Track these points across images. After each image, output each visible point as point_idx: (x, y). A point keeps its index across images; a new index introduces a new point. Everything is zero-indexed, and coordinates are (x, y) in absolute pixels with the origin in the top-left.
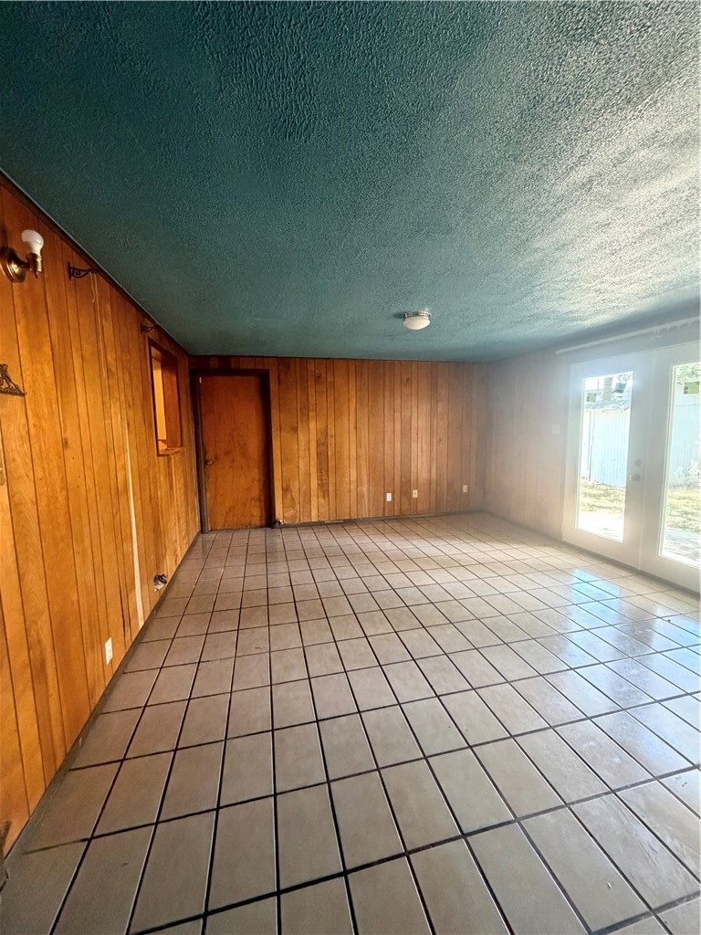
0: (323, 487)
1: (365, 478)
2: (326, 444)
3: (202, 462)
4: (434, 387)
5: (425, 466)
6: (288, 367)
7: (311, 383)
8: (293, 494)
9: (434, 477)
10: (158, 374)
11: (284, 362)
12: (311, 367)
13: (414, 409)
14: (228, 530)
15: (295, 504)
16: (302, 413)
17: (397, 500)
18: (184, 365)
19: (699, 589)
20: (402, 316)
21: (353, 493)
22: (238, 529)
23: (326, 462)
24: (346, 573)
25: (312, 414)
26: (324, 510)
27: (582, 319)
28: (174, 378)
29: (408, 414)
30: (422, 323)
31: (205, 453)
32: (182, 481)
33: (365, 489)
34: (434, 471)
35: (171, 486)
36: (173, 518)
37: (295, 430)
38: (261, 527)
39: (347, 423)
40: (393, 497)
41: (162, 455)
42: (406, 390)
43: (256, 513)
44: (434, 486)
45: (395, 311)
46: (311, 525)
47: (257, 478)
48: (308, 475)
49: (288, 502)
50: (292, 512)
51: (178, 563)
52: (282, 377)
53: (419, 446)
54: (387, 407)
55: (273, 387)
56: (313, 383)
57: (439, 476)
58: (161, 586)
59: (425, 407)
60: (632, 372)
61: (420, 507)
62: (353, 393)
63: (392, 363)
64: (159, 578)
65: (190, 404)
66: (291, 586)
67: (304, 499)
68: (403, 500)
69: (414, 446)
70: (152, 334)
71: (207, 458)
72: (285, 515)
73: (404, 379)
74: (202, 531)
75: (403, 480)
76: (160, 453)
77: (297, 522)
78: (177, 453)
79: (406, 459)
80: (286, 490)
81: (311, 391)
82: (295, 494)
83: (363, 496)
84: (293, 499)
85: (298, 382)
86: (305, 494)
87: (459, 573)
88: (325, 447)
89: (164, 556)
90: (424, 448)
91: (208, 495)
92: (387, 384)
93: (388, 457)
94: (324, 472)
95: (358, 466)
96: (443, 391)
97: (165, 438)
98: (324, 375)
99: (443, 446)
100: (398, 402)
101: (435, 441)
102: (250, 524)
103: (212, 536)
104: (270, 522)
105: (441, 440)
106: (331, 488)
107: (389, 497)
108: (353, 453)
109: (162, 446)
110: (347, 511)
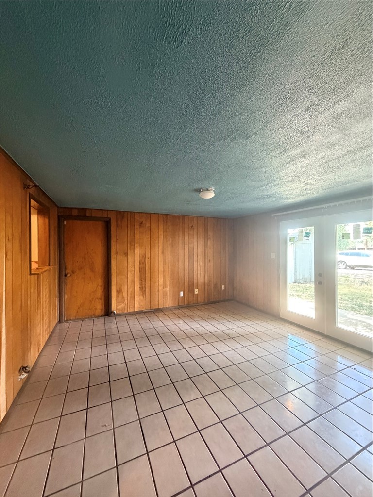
0: (143, 289)
1: (168, 283)
2: (144, 263)
3: (62, 275)
4: (206, 231)
5: (202, 275)
6: (123, 217)
7: (137, 227)
8: (124, 294)
9: (207, 281)
10: (34, 219)
11: (121, 214)
12: (137, 217)
13: (196, 243)
14: (79, 319)
15: (125, 301)
16: (130, 243)
17: (186, 295)
18: (54, 213)
19: (372, 349)
20: (199, 191)
21: (161, 292)
22: (86, 318)
23: (145, 274)
24: (161, 349)
25: (136, 245)
26: (143, 304)
27: (290, 198)
28: (47, 221)
29: (192, 245)
30: (210, 195)
31: (65, 269)
32: (47, 290)
33: (168, 289)
34: (206, 277)
35: (39, 295)
36: (39, 317)
37: (126, 254)
38: (101, 316)
39: (158, 251)
40: (184, 294)
41: (33, 274)
42: (191, 232)
43: (99, 307)
44: (207, 287)
45: (196, 187)
46: (134, 314)
47: (100, 285)
48: (133, 282)
49: (120, 299)
50: (123, 305)
51: (40, 350)
52: (119, 222)
53: (199, 264)
54: (180, 242)
55: (113, 228)
56: (138, 227)
57: (209, 281)
58: (24, 375)
59: (201, 242)
60: (313, 227)
61: (199, 300)
62: (161, 233)
63: (184, 217)
64: (24, 369)
65: (56, 238)
66: (126, 362)
67: (131, 297)
68: (190, 295)
69: (195, 263)
70: (32, 191)
71: (66, 272)
72: (118, 307)
73: (190, 225)
74: (60, 322)
75: (190, 283)
76: (32, 272)
77: (126, 312)
78: (45, 271)
79: (192, 271)
80: (119, 292)
81: (137, 232)
82: (125, 294)
83: (167, 293)
84: (123, 297)
85: (129, 226)
86: (131, 294)
87: (232, 343)
88: (144, 265)
89: (29, 349)
90: (201, 264)
91: (66, 296)
92: (181, 229)
93: (181, 271)
94: (143, 280)
95: (164, 276)
96: (210, 233)
97: (37, 260)
98: (144, 222)
99: (212, 263)
100: (187, 238)
101: (207, 260)
102: (94, 315)
103: (67, 325)
104: (108, 312)
105: (210, 260)
106: (147, 290)
107: (182, 294)
108: (161, 269)
109: (34, 266)
110: (157, 303)
